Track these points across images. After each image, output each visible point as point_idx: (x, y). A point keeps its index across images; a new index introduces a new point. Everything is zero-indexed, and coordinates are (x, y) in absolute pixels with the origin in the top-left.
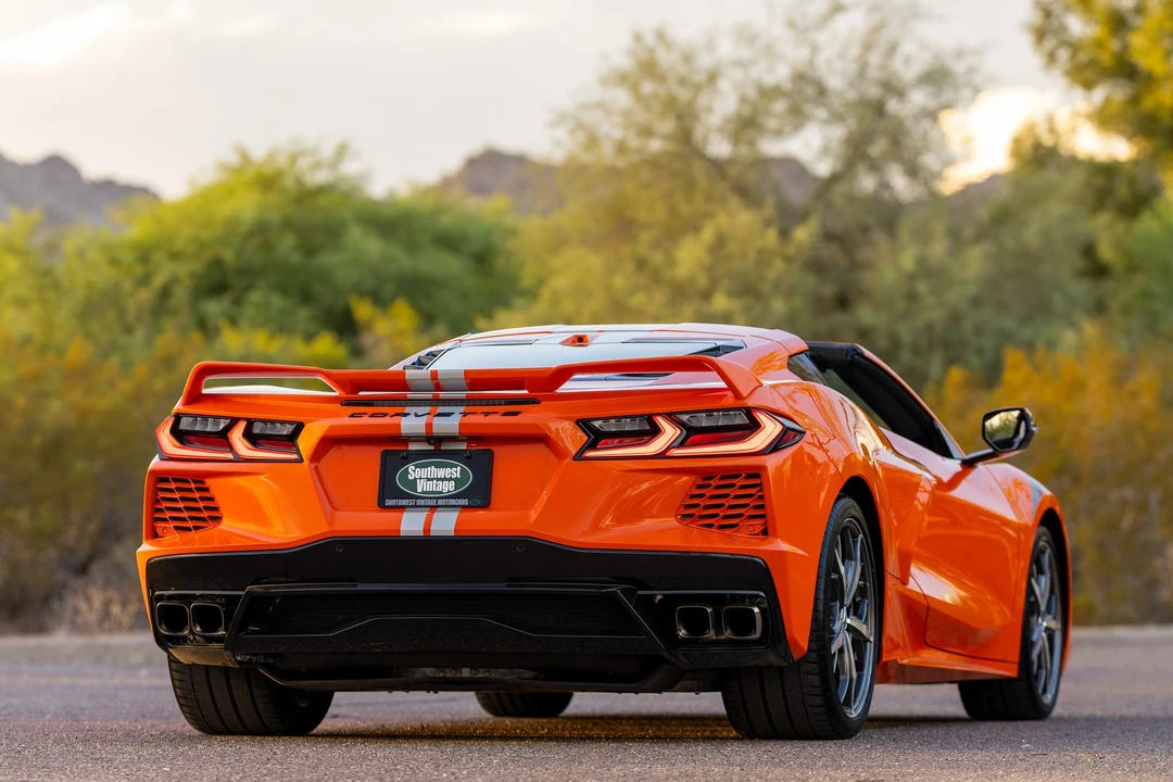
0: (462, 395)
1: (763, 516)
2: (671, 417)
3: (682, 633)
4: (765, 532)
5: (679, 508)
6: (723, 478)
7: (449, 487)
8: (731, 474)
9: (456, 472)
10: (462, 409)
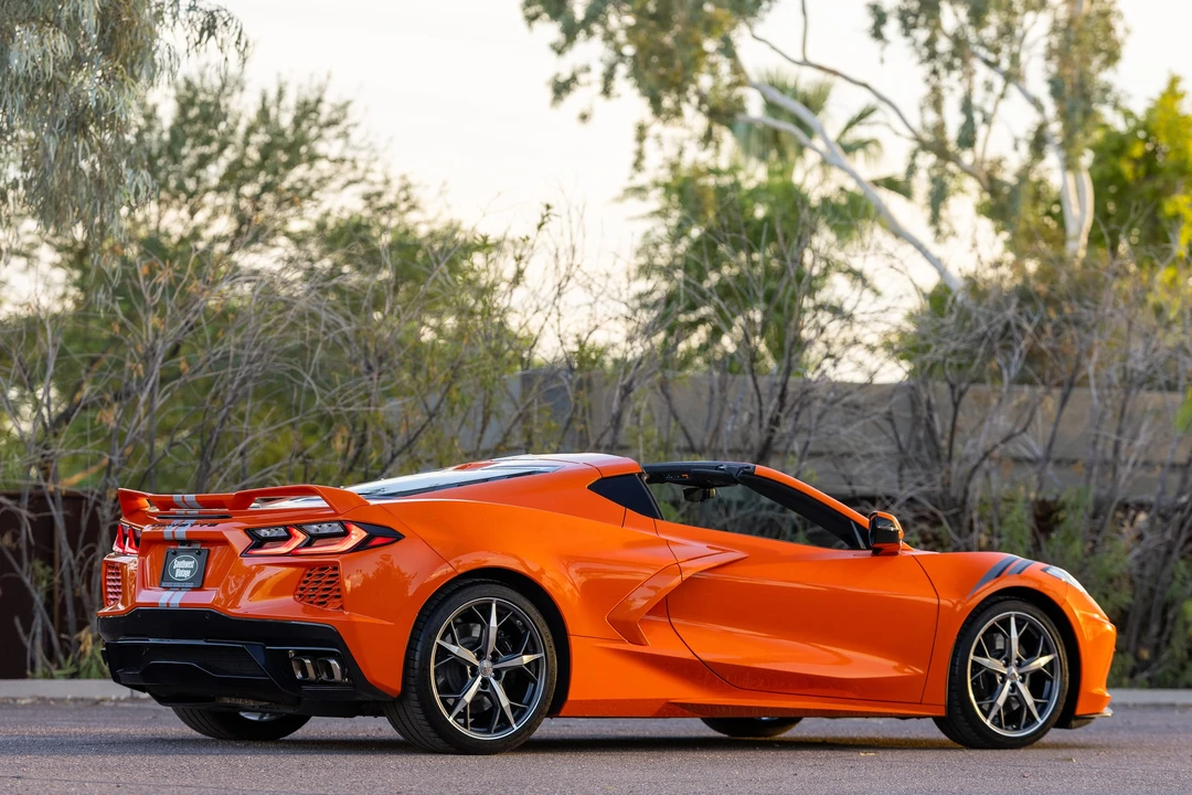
0: (196, 512)
1: (339, 597)
2: (299, 527)
3: (299, 675)
4: (342, 607)
5: (296, 590)
6: (321, 570)
7: (187, 574)
8: (323, 567)
9: (190, 564)
10: (194, 521)
